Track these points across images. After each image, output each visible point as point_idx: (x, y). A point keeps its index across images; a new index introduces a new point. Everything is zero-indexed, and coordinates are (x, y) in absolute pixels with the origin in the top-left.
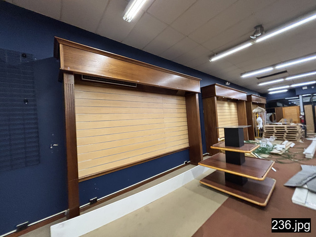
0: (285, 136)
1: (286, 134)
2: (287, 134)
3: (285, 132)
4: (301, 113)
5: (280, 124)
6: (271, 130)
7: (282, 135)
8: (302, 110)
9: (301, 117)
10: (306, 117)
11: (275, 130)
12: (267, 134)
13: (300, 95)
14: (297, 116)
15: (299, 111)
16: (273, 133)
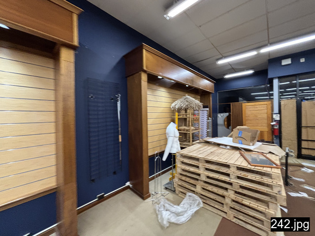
0: (228, 201)
1: (231, 194)
2: (237, 193)
3: (230, 184)
4: (274, 116)
5: (226, 146)
6: (192, 169)
7: (221, 192)
8: (276, 110)
9: (274, 123)
10: (283, 124)
11: (201, 171)
12: (184, 178)
13: (276, 78)
14: (266, 121)
15: (270, 112)
16: (197, 180)
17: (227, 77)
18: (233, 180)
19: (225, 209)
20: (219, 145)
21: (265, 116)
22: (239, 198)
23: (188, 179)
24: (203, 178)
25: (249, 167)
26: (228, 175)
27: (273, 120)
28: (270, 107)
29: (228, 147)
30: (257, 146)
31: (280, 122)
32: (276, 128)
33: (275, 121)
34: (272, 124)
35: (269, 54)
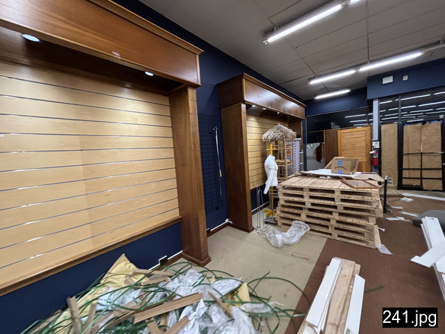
0: (333, 222)
1: (336, 216)
2: (341, 214)
3: (335, 207)
4: (374, 144)
5: (326, 176)
6: (296, 199)
7: (326, 216)
8: (376, 137)
9: (373, 152)
10: (383, 153)
11: (306, 199)
12: (286, 210)
13: (375, 99)
14: (364, 150)
15: (369, 138)
16: (301, 209)
17: (318, 97)
18: (338, 203)
19: (330, 230)
20: (318, 176)
21: (363, 144)
22: (343, 219)
23: (291, 210)
24: (309, 206)
25: (352, 190)
26: (333, 199)
27: (372, 148)
28: (369, 133)
29: (329, 177)
30: (357, 175)
31: (379, 151)
32: (375, 157)
33: (375, 149)
34: (371, 153)
35: (369, 72)
